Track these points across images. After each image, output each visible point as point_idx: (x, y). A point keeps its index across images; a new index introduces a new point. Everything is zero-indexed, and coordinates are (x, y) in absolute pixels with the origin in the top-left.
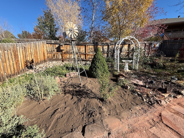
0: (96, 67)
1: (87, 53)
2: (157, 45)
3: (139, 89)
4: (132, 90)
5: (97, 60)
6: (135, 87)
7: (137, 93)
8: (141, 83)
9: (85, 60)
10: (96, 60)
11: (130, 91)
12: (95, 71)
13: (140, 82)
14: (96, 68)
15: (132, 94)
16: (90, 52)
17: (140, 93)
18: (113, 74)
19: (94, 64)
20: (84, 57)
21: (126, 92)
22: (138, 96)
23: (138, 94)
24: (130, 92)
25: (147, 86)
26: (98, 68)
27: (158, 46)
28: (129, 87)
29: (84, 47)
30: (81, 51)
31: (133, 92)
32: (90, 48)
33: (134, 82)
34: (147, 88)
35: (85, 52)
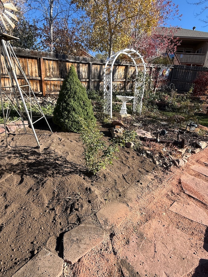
0: (68, 108)
1: (45, 79)
2: (167, 73)
3: (148, 146)
4: (137, 149)
5: (69, 92)
6: (141, 142)
7: (146, 152)
8: (149, 135)
9: (41, 93)
10: (67, 93)
11: (135, 150)
12: (68, 118)
13: (147, 134)
14: (69, 112)
15: (138, 155)
16: (52, 76)
17: (149, 152)
18: (103, 123)
19: (65, 102)
20: (39, 88)
21: (128, 153)
22: (147, 157)
23: (147, 155)
24: (135, 153)
25: (159, 140)
26: (74, 110)
27: (168, 75)
28: (133, 145)
29: (36, 62)
30: (30, 71)
31: (139, 151)
32: (51, 66)
33: (139, 135)
34: (159, 142)
35: (40, 76)
